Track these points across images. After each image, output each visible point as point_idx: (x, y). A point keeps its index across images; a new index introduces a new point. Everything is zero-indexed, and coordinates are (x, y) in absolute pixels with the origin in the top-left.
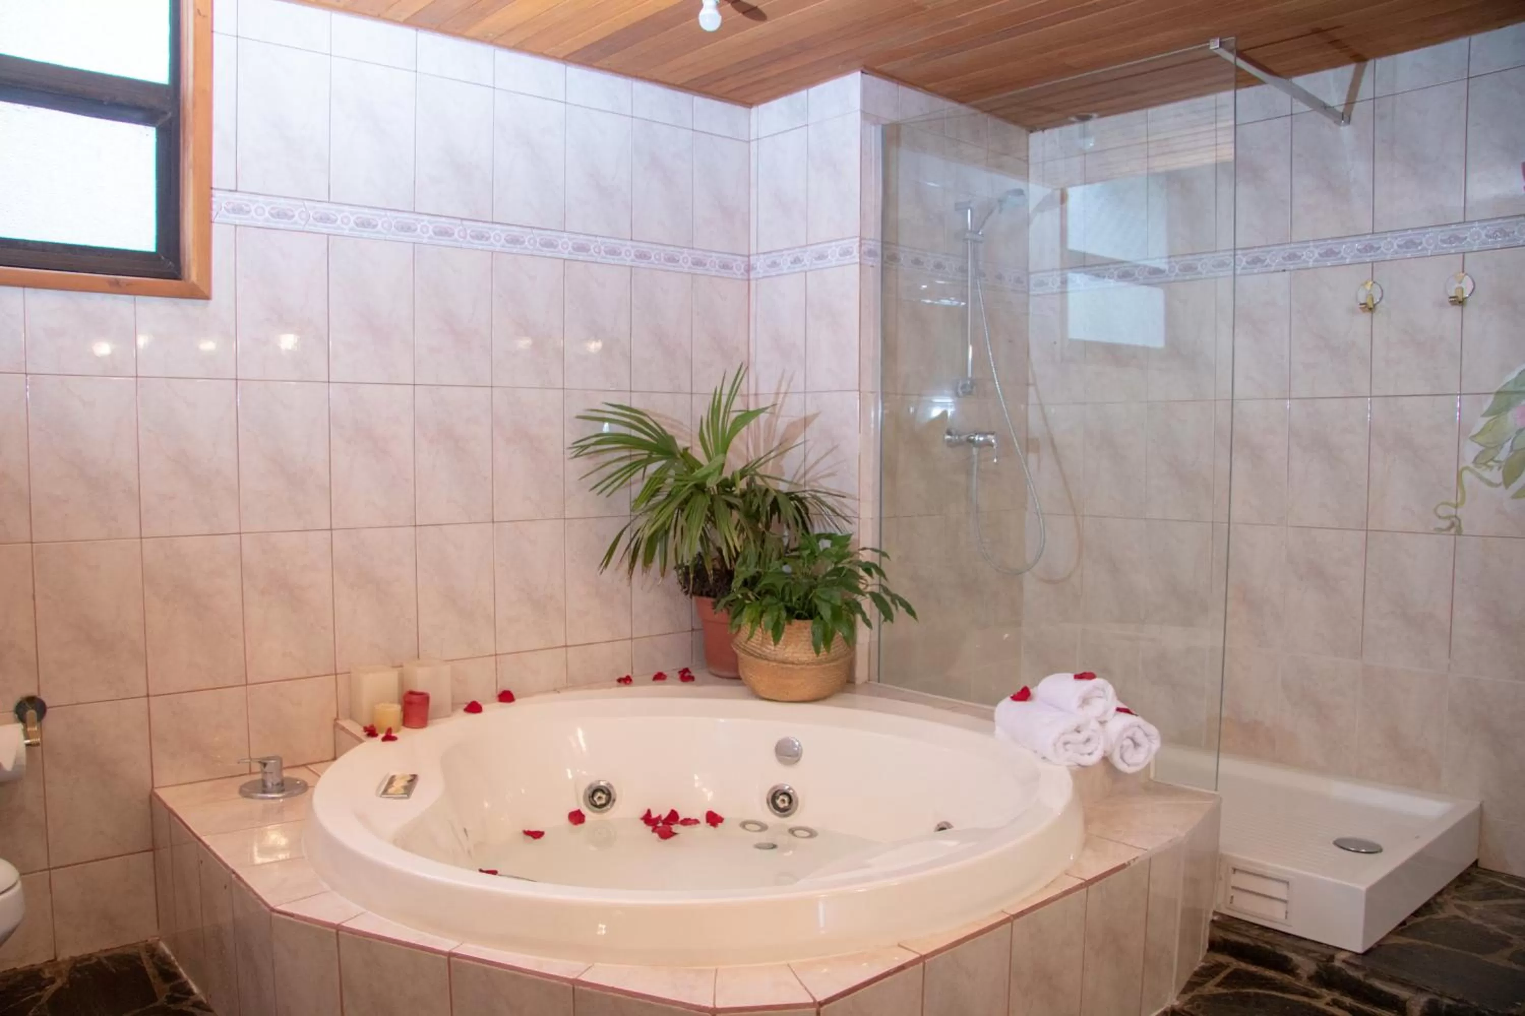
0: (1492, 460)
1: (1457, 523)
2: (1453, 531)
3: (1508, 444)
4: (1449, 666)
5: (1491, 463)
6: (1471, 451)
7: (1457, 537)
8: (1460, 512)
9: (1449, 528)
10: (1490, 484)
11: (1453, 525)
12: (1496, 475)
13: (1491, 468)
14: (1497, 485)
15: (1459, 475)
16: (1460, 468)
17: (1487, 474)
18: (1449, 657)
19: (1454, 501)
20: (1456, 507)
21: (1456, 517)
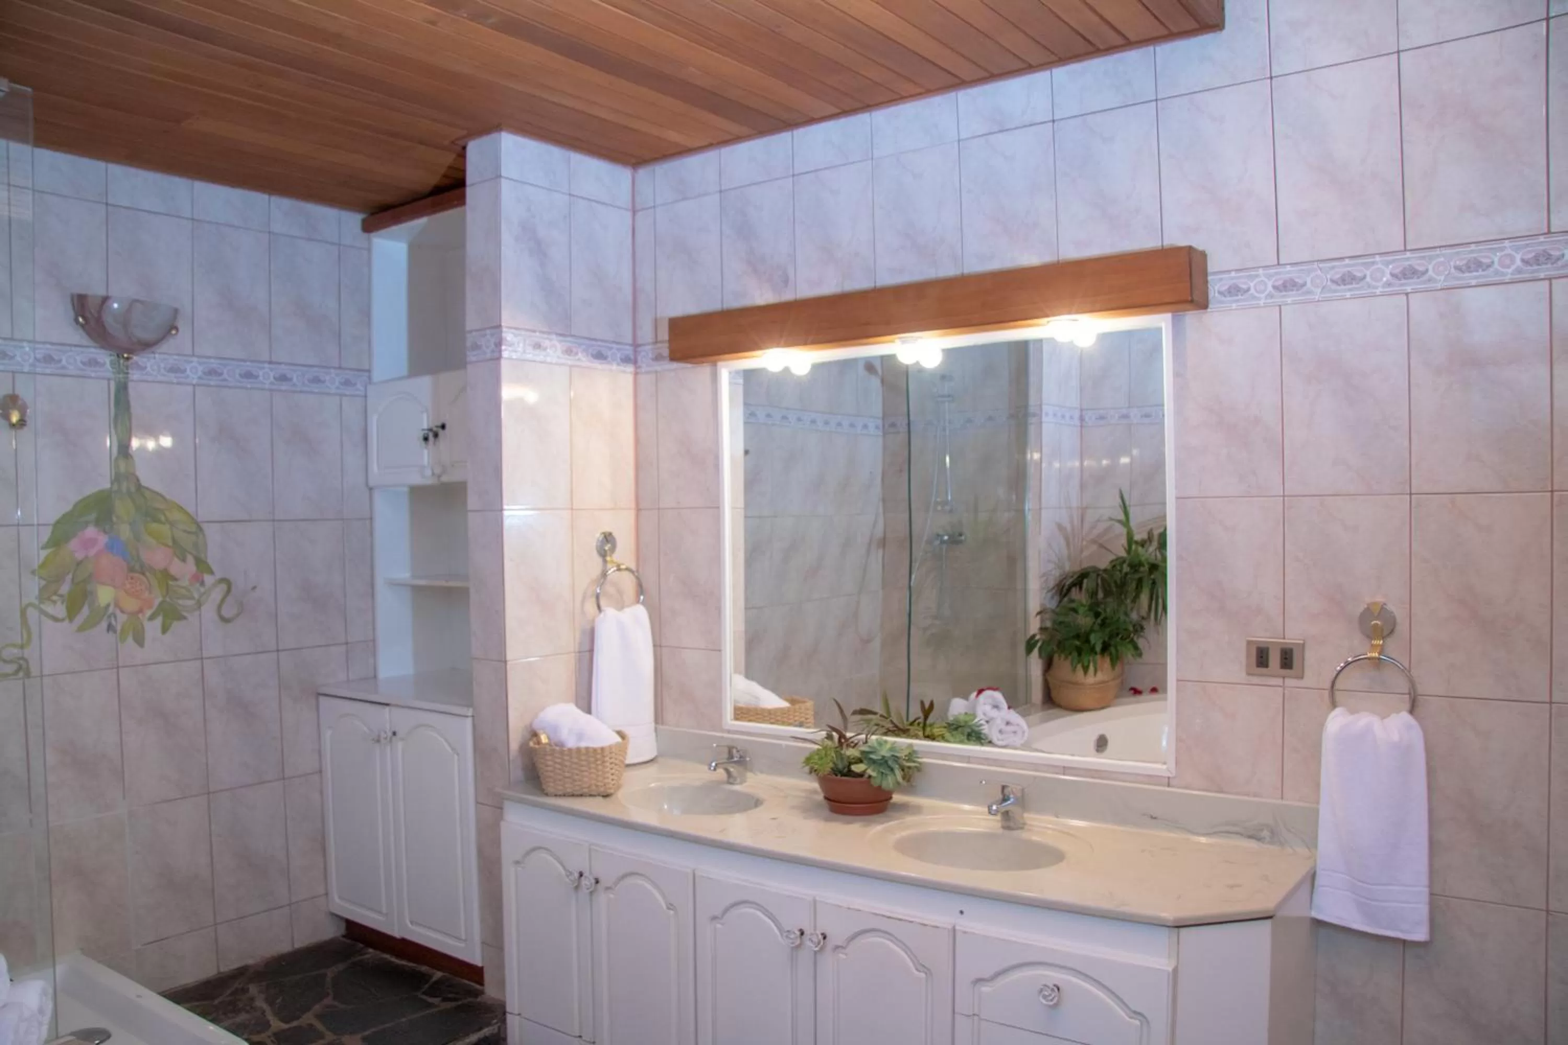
0: (55, 593)
1: (24, 666)
2: (21, 674)
3: (70, 576)
4: (31, 821)
5: (55, 598)
6: (33, 586)
7: (26, 681)
8: (27, 653)
9: (17, 672)
10: (55, 619)
11: (20, 668)
12: (60, 610)
13: (54, 602)
14: (63, 620)
15: (23, 613)
16: (23, 606)
17: (49, 608)
18: (31, 812)
19: (19, 642)
20: (22, 647)
21: (22, 658)
